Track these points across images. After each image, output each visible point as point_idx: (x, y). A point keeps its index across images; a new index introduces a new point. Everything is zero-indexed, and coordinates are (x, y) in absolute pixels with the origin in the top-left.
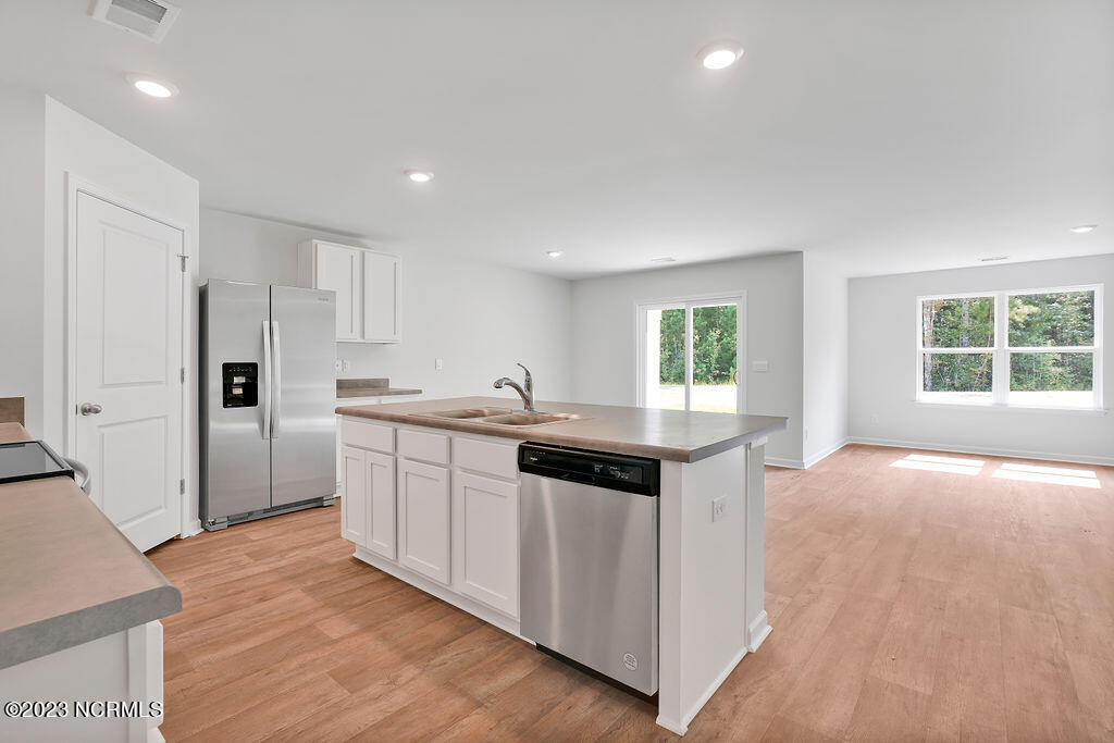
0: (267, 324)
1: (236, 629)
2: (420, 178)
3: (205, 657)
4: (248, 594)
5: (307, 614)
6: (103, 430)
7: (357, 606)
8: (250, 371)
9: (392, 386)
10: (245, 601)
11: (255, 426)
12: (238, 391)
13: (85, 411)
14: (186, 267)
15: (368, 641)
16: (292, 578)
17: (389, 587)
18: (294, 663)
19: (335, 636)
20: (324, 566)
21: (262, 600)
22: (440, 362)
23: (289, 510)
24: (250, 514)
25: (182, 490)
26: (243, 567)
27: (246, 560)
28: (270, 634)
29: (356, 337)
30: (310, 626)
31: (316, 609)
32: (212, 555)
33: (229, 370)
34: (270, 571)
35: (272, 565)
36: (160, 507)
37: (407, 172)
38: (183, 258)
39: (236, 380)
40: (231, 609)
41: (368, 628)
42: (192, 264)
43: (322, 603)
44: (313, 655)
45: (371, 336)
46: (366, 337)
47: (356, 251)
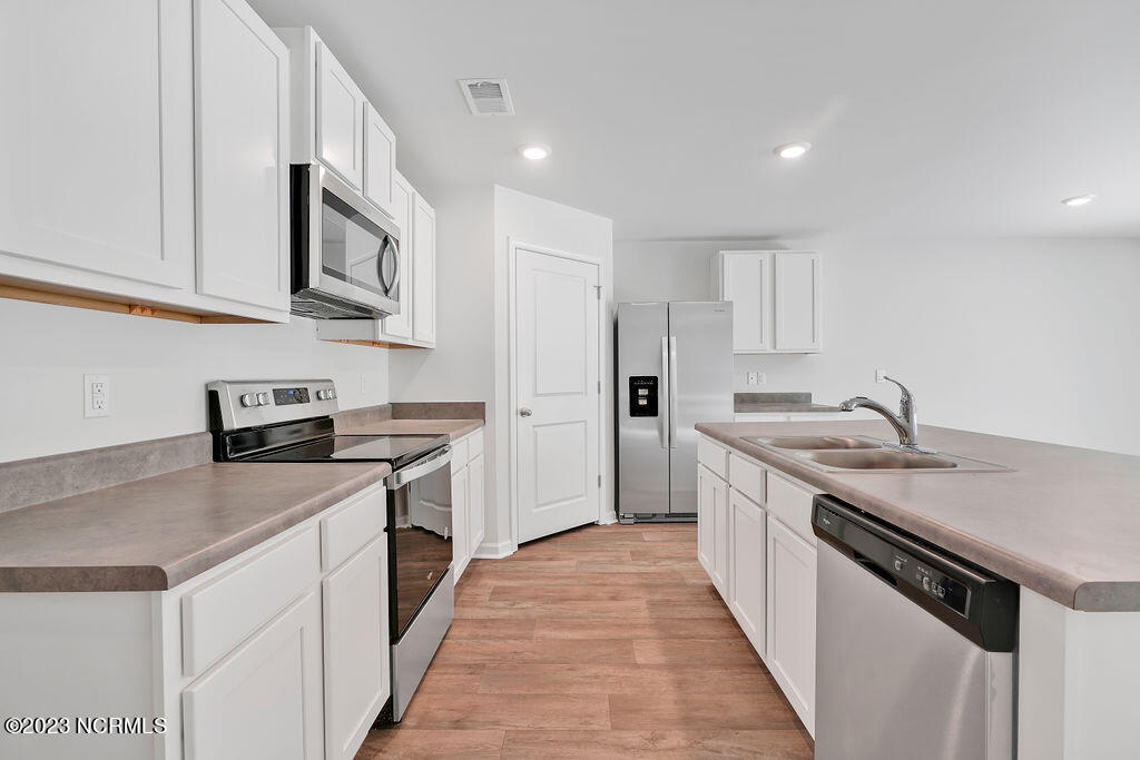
0: (665, 339)
1: (578, 618)
2: (793, 153)
3: (545, 632)
4: (606, 589)
5: (635, 626)
6: (536, 429)
7: (680, 637)
8: (651, 383)
9: (815, 401)
10: (600, 595)
11: (656, 433)
12: (643, 402)
13: (523, 414)
14: (602, 296)
15: (663, 680)
16: (647, 586)
17: (724, 631)
18: (593, 670)
19: (640, 660)
20: (681, 585)
21: (613, 599)
23: (677, 519)
24: (654, 515)
25: (599, 485)
26: (621, 563)
27: (627, 557)
28: (596, 633)
30: (629, 640)
31: (644, 626)
32: (608, 545)
34: (635, 573)
35: (641, 568)
36: (582, 496)
37: (776, 151)
38: (599, 287)
40: (587, 598)
41: (672, 667)
42: (607, 292)
43: (653, 622)
44: (611, 670)
47: (766, 255)
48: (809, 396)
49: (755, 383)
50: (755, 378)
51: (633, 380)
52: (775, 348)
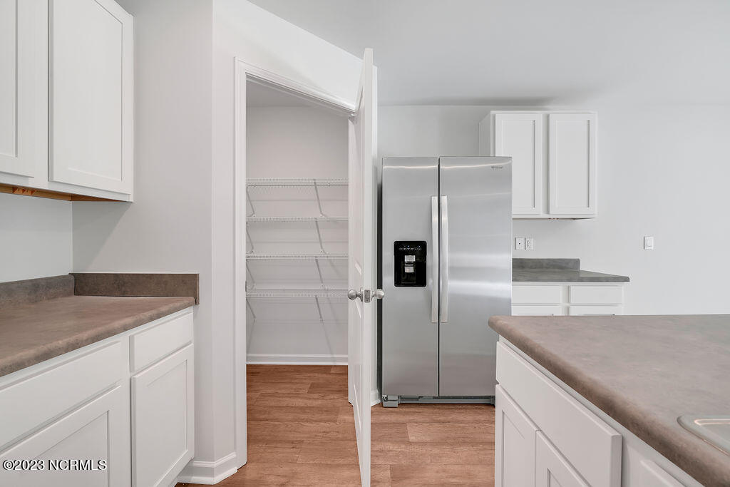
0: (435, 199)
22: (651, 241)
29: (539, 212)
33: (401, 249)
39: (408, 259)
45: (558, 210)
46: (551, 212)
47: (538, 116)
48: (577, 262)
49: (523, 248)
50: (523, 243)
51: (398, 245)
52: (548, 212)
